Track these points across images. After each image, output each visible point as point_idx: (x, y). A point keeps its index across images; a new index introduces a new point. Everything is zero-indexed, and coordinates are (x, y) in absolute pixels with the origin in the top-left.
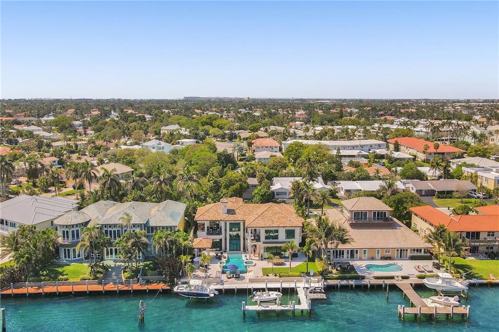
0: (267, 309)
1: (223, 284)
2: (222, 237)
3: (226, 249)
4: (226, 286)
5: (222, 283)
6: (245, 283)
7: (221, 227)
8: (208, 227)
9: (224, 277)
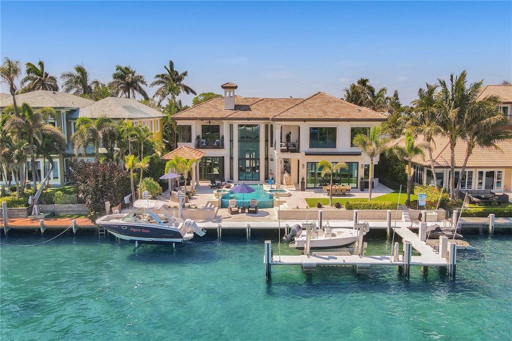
0: (332, 261)
1: (220, 221)
2: (224, 153)
3: (232, 178)
4: (226, 224)
5: (218, 219)
6: (269, 220)
7: (223, 137)
8: (198, 137)
9: (224, 212)
